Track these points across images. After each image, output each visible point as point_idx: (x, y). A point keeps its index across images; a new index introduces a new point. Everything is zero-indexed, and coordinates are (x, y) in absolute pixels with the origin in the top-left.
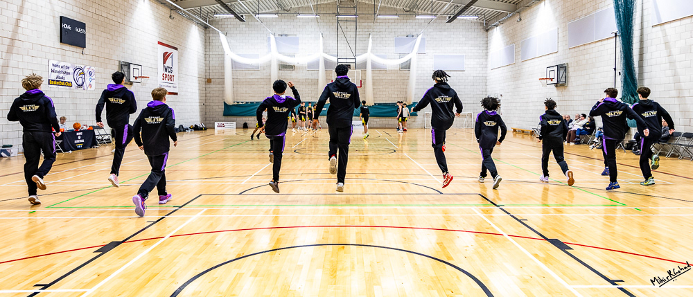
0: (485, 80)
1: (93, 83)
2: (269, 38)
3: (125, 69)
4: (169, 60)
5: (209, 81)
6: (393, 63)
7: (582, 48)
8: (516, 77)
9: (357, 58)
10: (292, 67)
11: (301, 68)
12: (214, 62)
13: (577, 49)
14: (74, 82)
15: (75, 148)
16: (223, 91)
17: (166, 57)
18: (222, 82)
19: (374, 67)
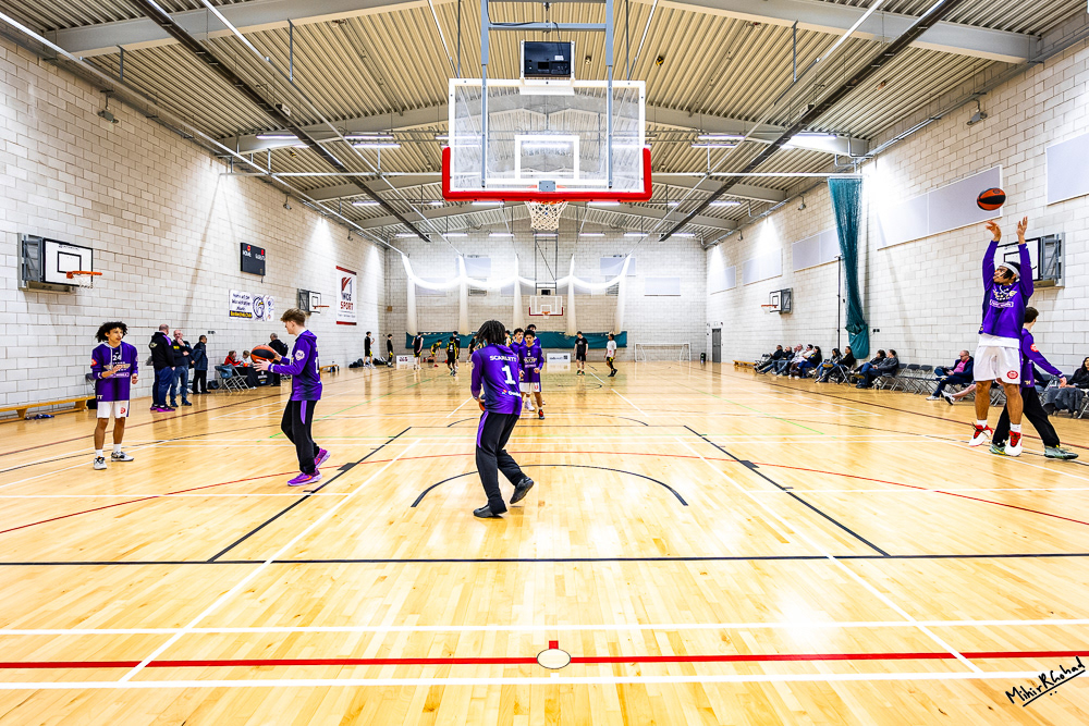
0: (703, 306)
1: (272, 313)
2: (457, 259)
3: (304, 297)
4: (348, 286)
5: (389, 309)
6: (598, 287)
7: (806, 272)
8: (738, 303)
9: (558, 282)
10: (483, 292)
11: (494, 293)
12: (395, 287)
13: (802, 273)
14: (253, 314)
15: (258, 384)
16: (406, 320)
17: (344, 282)
18: (405, 310)
19: (577, 292)
